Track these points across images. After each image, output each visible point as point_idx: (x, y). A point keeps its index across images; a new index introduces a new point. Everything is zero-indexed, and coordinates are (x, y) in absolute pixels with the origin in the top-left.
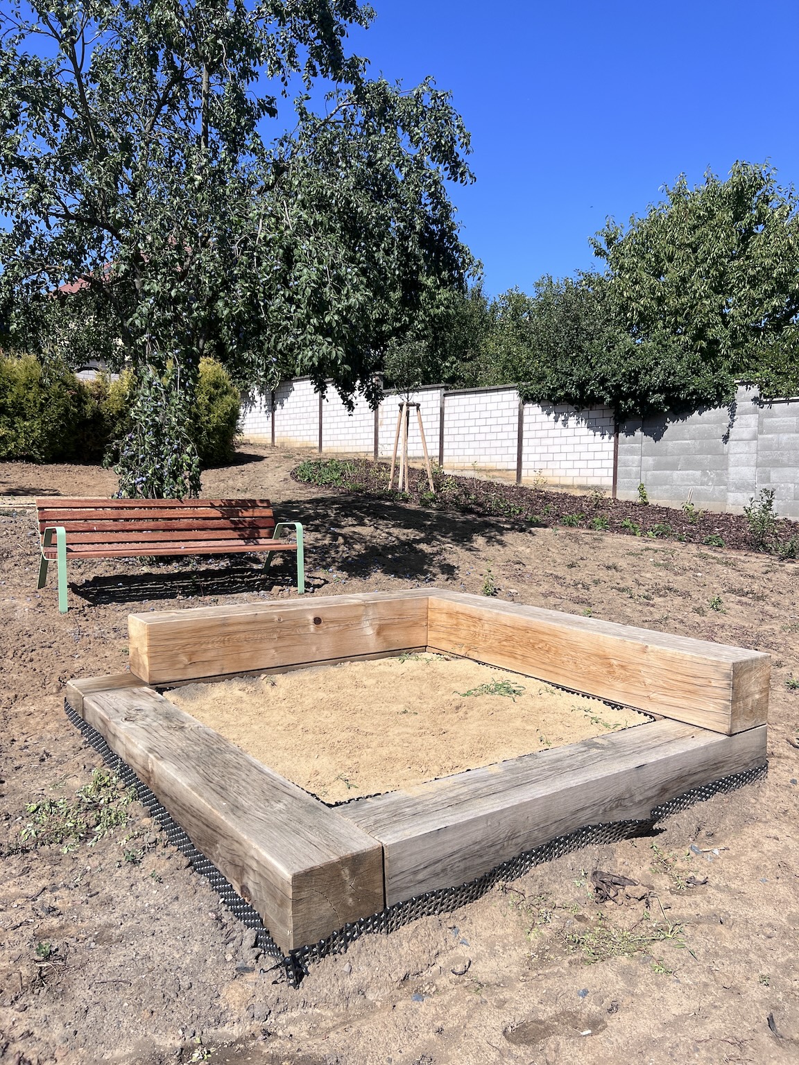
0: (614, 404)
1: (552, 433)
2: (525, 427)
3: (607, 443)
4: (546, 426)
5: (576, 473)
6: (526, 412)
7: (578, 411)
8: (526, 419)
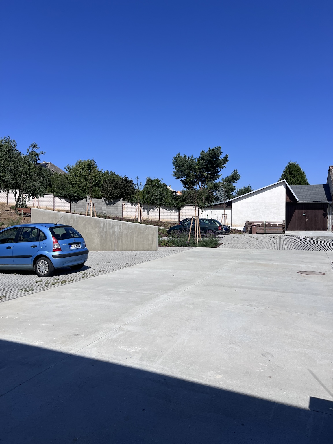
0: (70, 198)
1: (60, 202)
2: (55, 201)
3: (69, 204)
4: (59, 201)
5: (64, 208)
6: (55, 198)
7: (64, 199)
8: (55, 199)
